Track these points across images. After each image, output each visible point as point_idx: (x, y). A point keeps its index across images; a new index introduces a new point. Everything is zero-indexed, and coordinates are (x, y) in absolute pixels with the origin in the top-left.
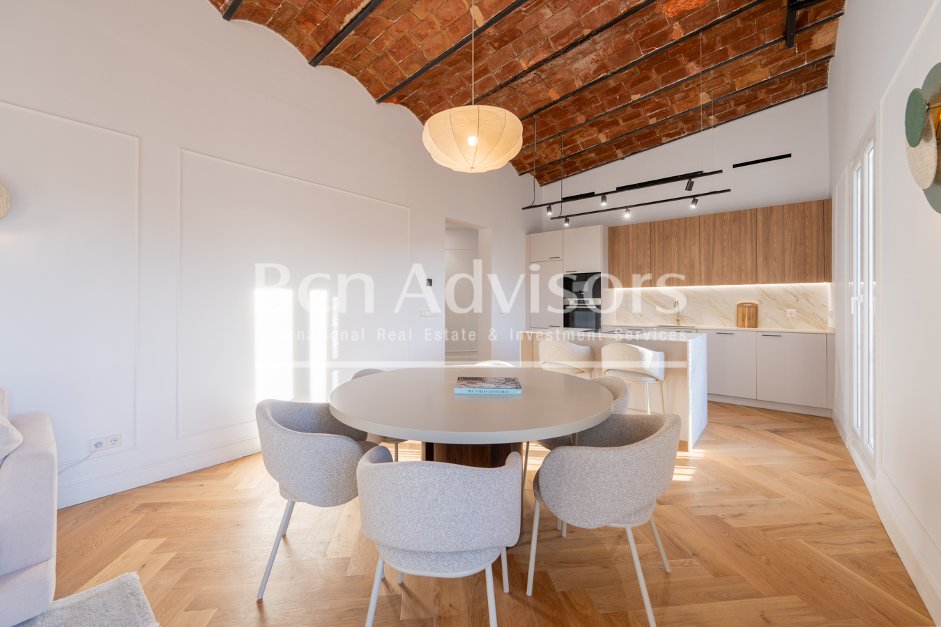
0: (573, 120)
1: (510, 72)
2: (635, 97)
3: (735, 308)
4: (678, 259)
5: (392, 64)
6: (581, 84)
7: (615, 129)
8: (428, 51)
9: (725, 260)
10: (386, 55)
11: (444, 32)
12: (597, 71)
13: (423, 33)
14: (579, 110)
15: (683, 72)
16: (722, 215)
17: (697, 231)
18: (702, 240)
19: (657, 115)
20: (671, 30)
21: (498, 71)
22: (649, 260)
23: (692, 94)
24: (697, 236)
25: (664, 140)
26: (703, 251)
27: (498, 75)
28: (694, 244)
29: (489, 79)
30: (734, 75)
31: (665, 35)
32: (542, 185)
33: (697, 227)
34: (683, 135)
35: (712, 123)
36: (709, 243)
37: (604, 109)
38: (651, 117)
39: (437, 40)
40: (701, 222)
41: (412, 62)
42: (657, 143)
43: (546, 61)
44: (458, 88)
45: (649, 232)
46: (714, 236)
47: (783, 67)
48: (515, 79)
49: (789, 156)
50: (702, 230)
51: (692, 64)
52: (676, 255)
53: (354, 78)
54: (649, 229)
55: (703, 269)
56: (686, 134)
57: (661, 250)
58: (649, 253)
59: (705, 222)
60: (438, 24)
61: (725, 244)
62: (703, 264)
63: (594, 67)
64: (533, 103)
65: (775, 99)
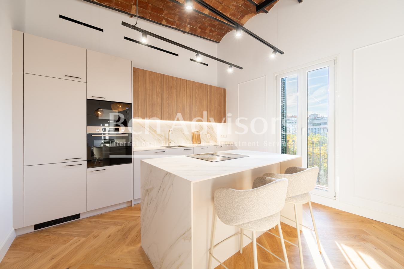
4: (177, 103)
9: (197, 108)
16: (196, 83)
17: (186, 89)
18: (188, 94)
22: (160, 101)
24: (186, 91)
26: (188, 101)
28: (184, 96)
33: (186, 86)
34: (173, 26)
36: (190, 97)
40: (187, 84)
45: (160, 81)
46: (193, 93)
50: (188, 89)
52: (176, 101)
54: (160, 78)
55: (188, 111)
56: (174, 27)
57: (167, 95)
58: (160, 95)
59: (189, 84)
61: (197, 99)
62: (188, 109)
65: (208, 36)
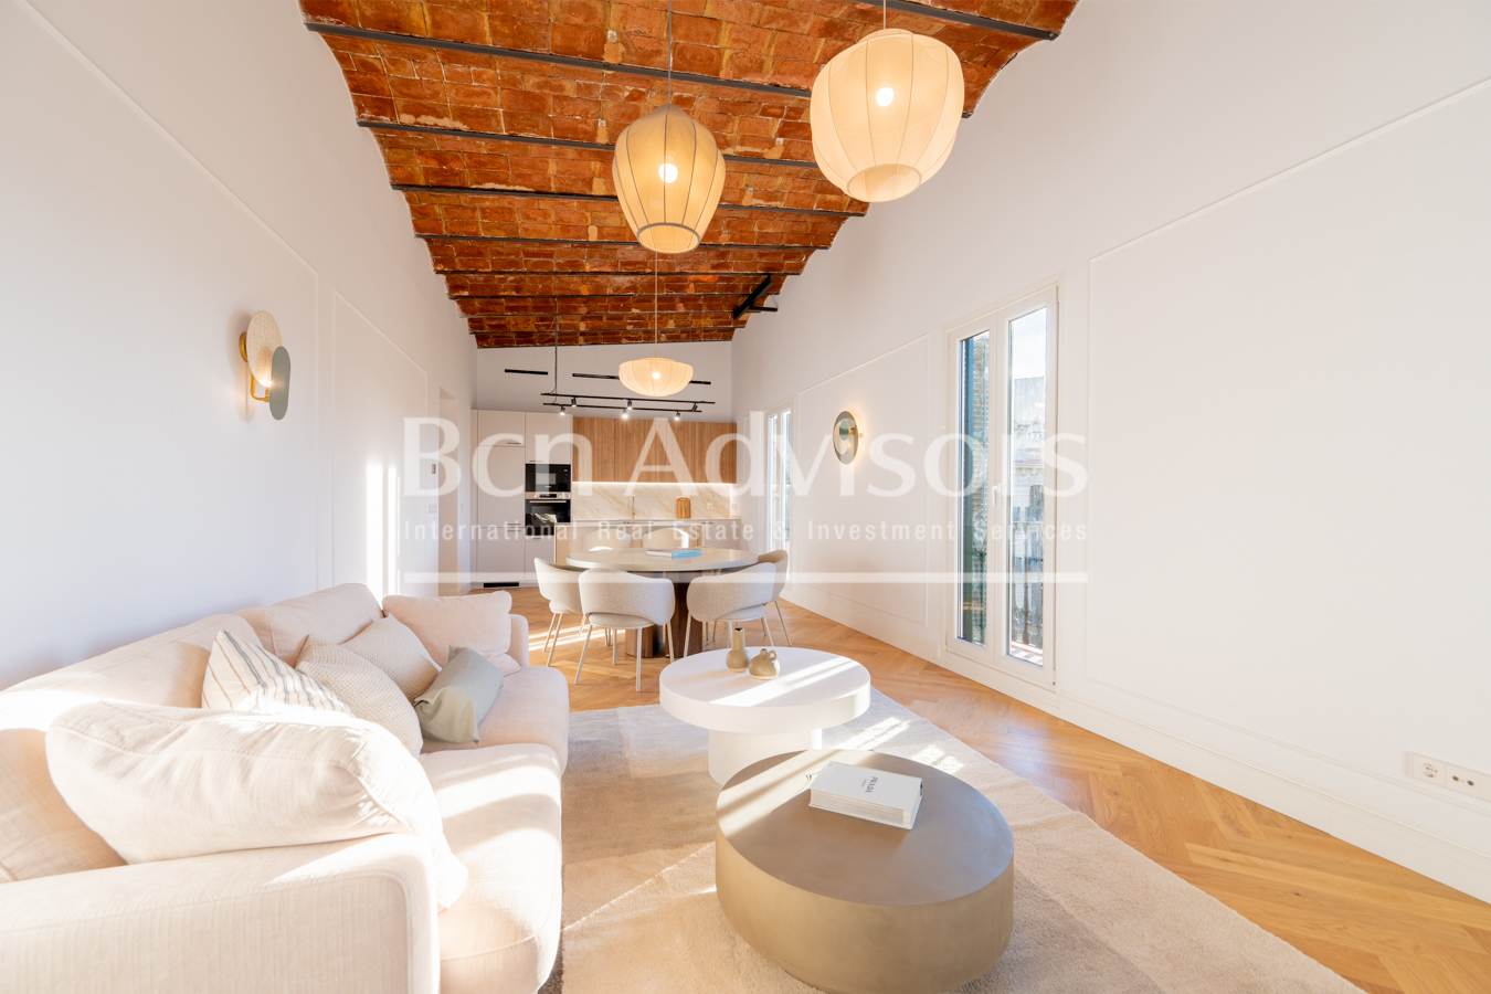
0: (575, 308)
1: (571, 267)
2: (635, 311)
3: (674, 503)
5: (473, 218)
6: (611, 292)
7: (597, 323)
8: (526, 230)
10: (474, 210)
11: (553, 226)
12: (628, 289)
13: (532, 216)
14: (585, 303)
15: (673, 308)
16: (672, 422)
19: (635, 325)
20: (688, 287)
21: (561, 261)
22: (613, 456)
23: (665, 319)
25: (624, 340)
27: (558, 264)
29: (548, 262)
30: (694, 317)
31: (682, 288)
32: (480, 346)
34: (637, 342)
35: (662, 339)
37: (606, 310)
38: (630, 324)
39: (544, 228)
41: (499, 228)
42: (617, 341)
43: (608, 273)
44: (508, 254)
45: (613, 429)
47: (721, 323)
48: (573, 273)
49: (709, 383)
51: (681, 305)
53: (407, 205)
54: (613, 425)
56: (641, 341)
58: (613, 449)
60: (553, 217)
63: (628, 285)
64: (560, 289)
65: (705, 337)
